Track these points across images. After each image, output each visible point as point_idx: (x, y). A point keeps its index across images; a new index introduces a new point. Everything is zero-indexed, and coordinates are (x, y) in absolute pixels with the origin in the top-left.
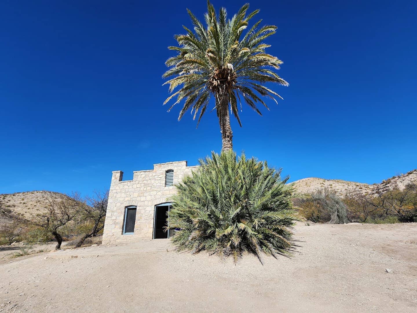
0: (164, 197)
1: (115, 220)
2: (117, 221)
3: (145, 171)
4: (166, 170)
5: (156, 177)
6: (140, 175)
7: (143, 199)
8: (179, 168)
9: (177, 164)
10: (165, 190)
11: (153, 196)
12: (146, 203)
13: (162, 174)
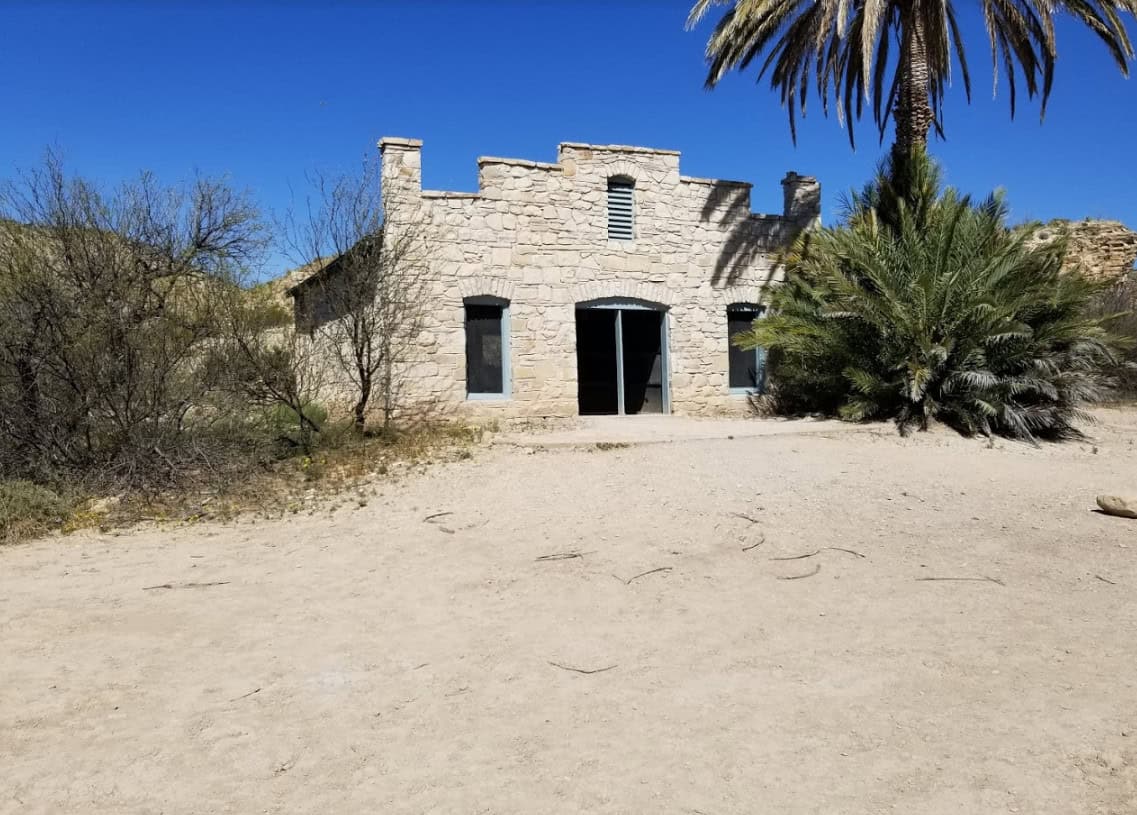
0: (607, 277)
1: (433, 344)
2: (438, 353)
3: (533, 164)
4: (611, 175)
5: (574, 196)
6: (509, 180)
7: (530, 275)
8: (658, 176)
9: (647, 160)
10: (609, 252)
11: (569, 269)
12: (543, 293)
13: (598, 189)
